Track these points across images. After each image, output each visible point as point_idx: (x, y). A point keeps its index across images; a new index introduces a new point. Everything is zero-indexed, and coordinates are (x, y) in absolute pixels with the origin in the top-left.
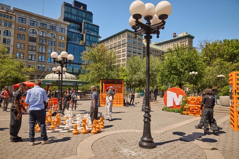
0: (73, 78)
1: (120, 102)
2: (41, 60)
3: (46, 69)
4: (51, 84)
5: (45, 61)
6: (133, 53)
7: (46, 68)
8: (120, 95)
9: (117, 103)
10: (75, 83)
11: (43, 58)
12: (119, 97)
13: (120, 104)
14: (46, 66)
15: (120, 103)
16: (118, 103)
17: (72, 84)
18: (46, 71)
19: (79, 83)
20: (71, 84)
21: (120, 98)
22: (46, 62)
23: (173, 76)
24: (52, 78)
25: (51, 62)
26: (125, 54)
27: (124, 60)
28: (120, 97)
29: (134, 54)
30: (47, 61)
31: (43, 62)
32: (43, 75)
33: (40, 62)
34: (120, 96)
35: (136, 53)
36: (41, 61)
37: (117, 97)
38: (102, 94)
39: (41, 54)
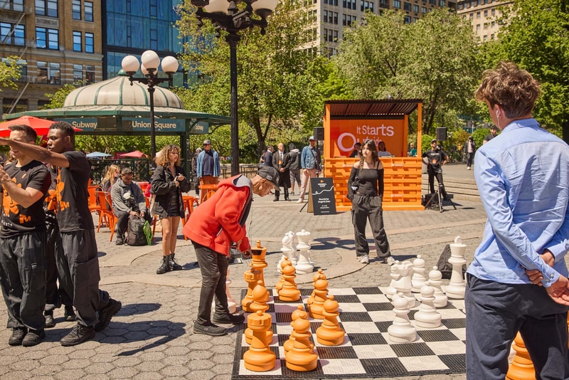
0: (173, 102)
1: (406, 192)
2: (13, 41)
3: (31, 74)
4: (94, 125)
5: (28, 45)
6: (345, 6)
7: (31, 69)
8: (408, 164)
9: (396, 195)
10: (182, 122)
11: (19, 30)
12: (401, 172)
13: (406, 200)
14: (30, 63)
15: (407, 196)
16: (400, 195)
17: (174, 126)
18: (34, 80)
19: (198, 120)
20: (168, 126)
21: (407, 177)
22: (30, 48)
23: (548, 88)
24: (96, 104)
25: (47, 47)
26: (315, 11)
27: (311, 35)
28: (406, 173)
29: (347, 10)
30: (33, 44)
31: (20, 47)
32: (25, 98)
33: (7, 49)
34: (406, 169)
35: (355, 8)
36: (13, 45)
37: (395, 173)
38: (333, 162)
39: (10, 17)
